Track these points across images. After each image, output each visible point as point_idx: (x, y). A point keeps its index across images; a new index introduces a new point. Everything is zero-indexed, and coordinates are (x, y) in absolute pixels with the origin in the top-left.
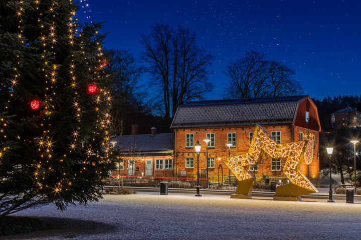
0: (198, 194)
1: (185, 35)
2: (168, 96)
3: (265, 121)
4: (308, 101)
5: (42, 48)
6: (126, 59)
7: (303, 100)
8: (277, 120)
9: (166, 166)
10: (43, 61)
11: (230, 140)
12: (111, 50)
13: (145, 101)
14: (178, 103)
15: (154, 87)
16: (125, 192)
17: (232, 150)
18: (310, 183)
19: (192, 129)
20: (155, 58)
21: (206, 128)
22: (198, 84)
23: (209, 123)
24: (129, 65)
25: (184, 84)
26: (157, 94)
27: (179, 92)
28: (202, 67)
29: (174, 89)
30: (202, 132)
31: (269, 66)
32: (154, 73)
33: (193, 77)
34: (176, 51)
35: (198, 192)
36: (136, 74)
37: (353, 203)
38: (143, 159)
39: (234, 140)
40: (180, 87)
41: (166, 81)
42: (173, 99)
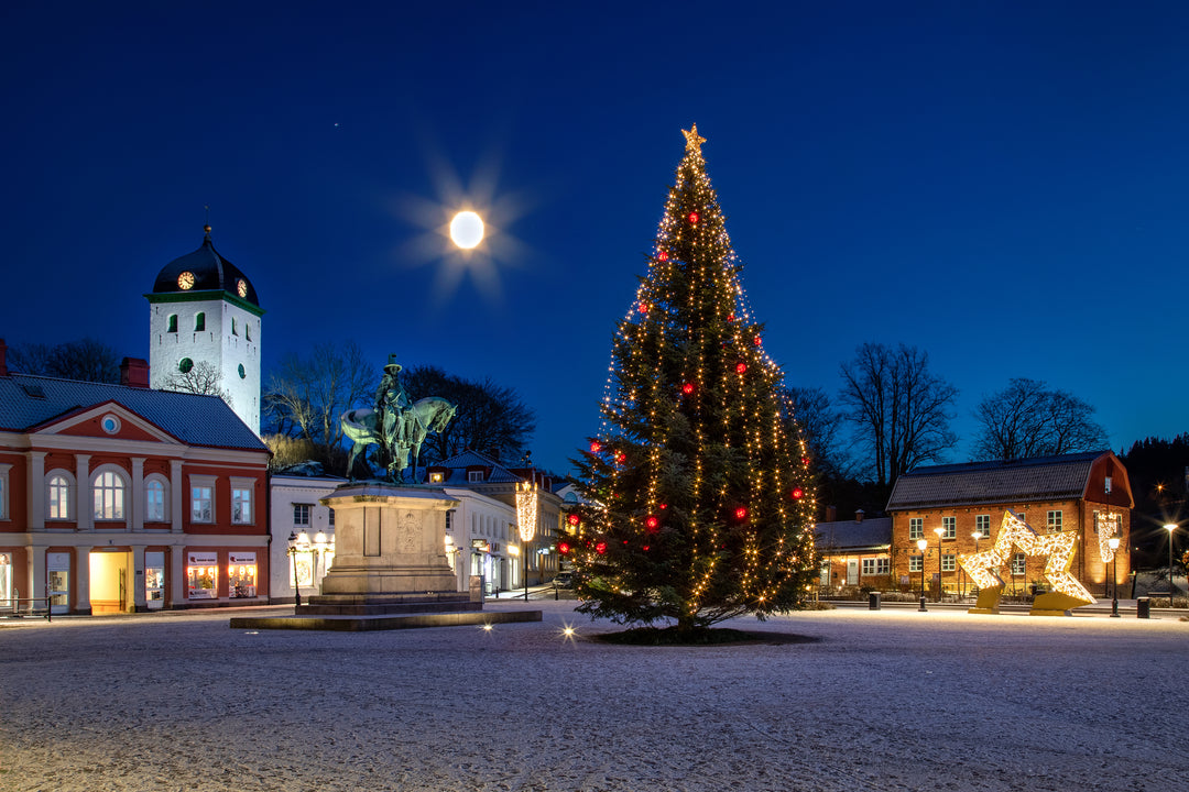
0: (923, 608)
1: (911, 358)
2: (883, 456)
3: (1037, 495)
4: (1110, 459)
5: (747, 455)
6: (816, 402)
7: (1100, 459)
8: (1056, 493)
9: (880, 570)
10: (749, 468)
11: (980, 526)
12: (793, 390)
13: (845, 465)
14: (899, 470)
15: (861, 444)
16: (821, 608)
17: (984, 542)
18: (1084, 590)
19: (919, 511)
20: (863, 399)
21: (941, 510)
22: (931, 436)
23: (947, 501)
24: (822, 412)
25: (909, 436)
26: (866, 454)
27: (901, 452)
28: (938, 408)
29: (893, 445)
30: (933, 516)
31: (1050, 401)
32: (860, 422)
33: (923, 424)
34: (896, 384)
35: (923, 606)
36: (831, 425)
37: (1147, 617)
38: (842, 560)
39: (987, 526)
40: (902, 442)
41: (879, 433)
42: (891, 462)
